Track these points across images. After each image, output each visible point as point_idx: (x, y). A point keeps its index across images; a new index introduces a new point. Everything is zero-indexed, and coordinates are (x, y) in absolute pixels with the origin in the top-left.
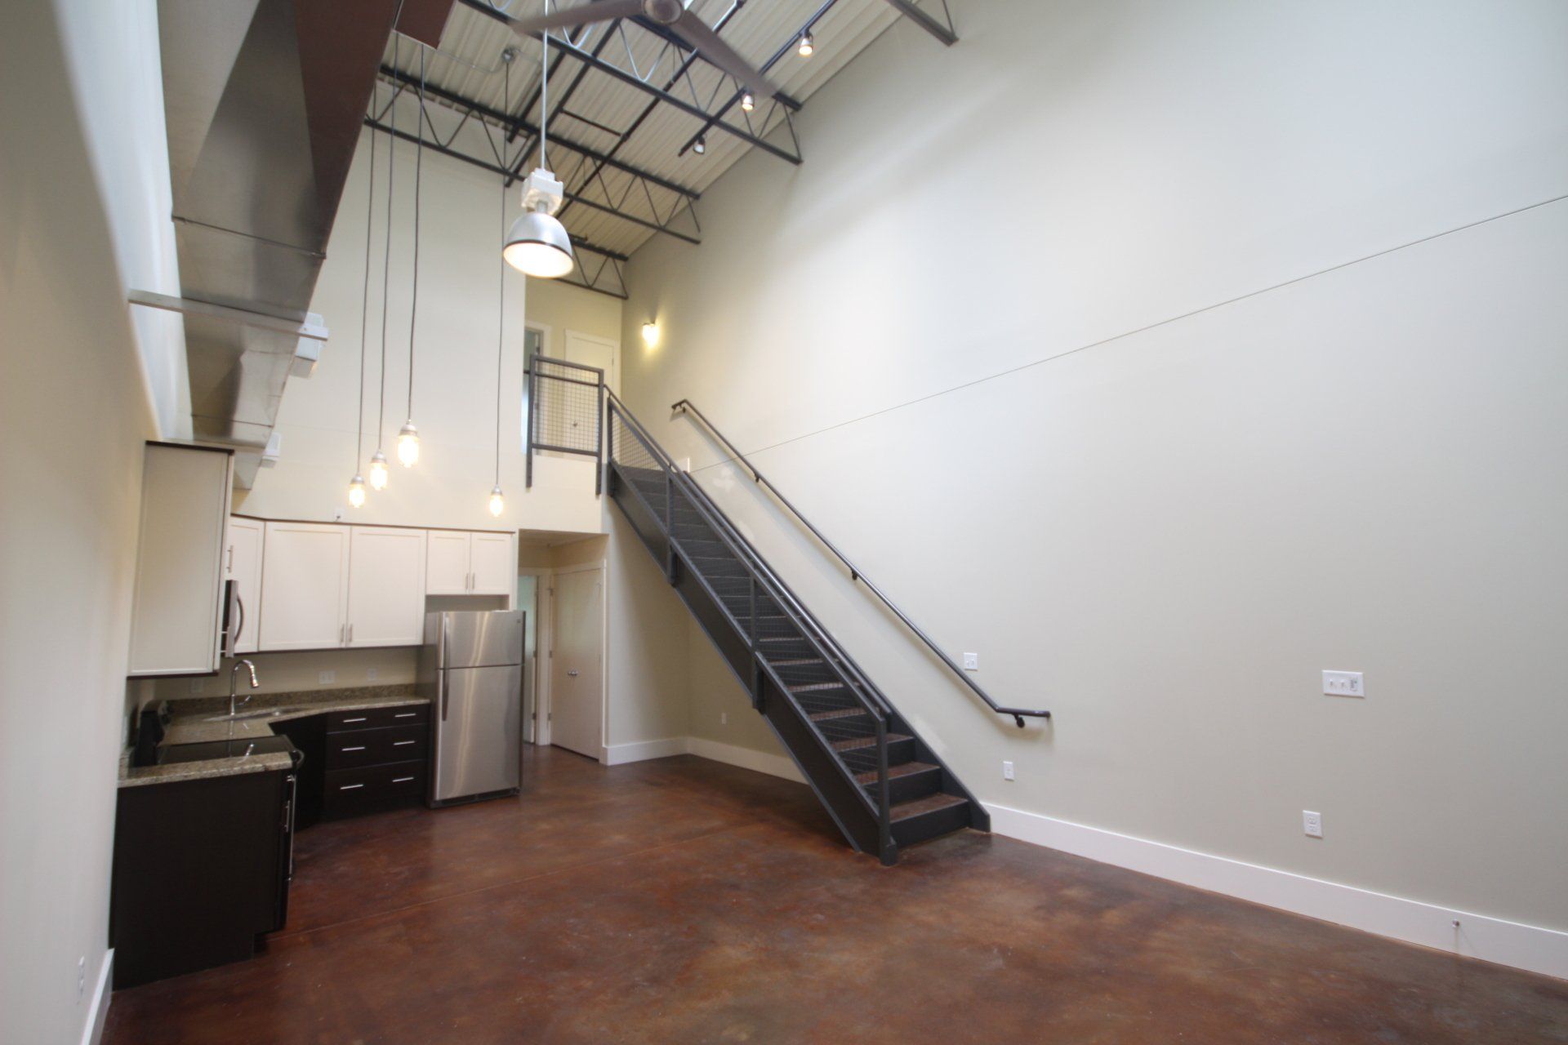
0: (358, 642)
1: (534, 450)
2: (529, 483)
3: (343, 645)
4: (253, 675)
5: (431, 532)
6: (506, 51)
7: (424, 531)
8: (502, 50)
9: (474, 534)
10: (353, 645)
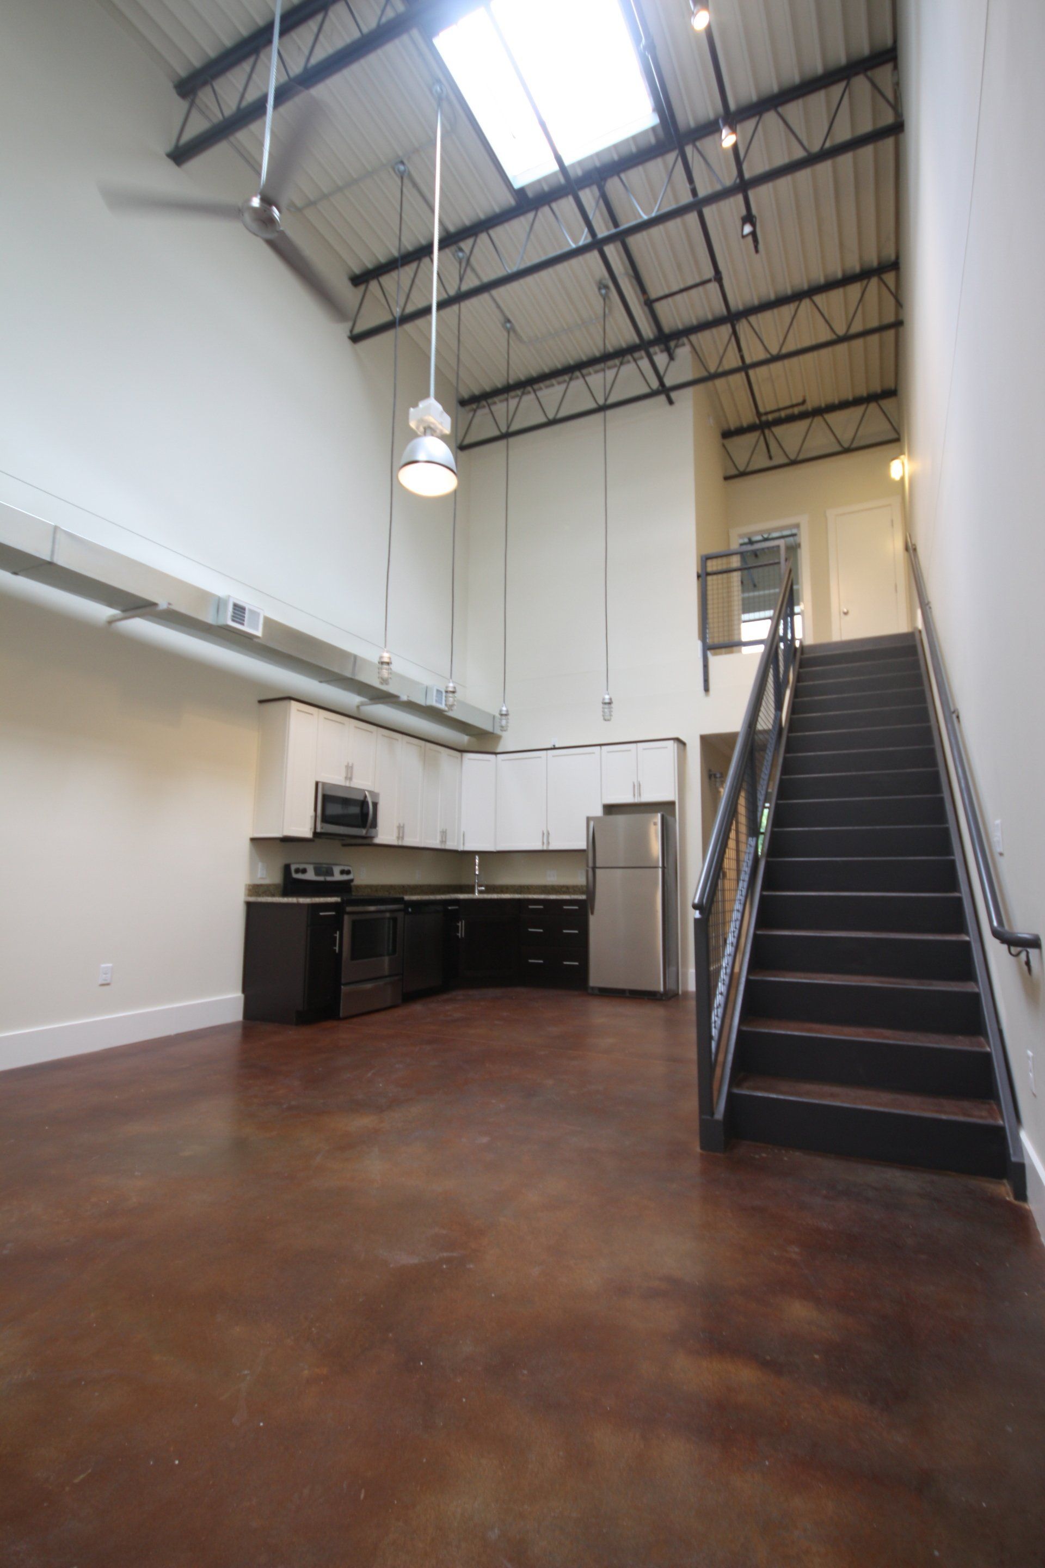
0: (555, 845)
1: (709, 653)
2: (707, 689)
3: (545, 848)
4: (477, 867)
5: (603, 747)
6: (600, 289)
7: (598, 748)
8: (596, 290)
9: (639, 745)
10: (552, 847)
